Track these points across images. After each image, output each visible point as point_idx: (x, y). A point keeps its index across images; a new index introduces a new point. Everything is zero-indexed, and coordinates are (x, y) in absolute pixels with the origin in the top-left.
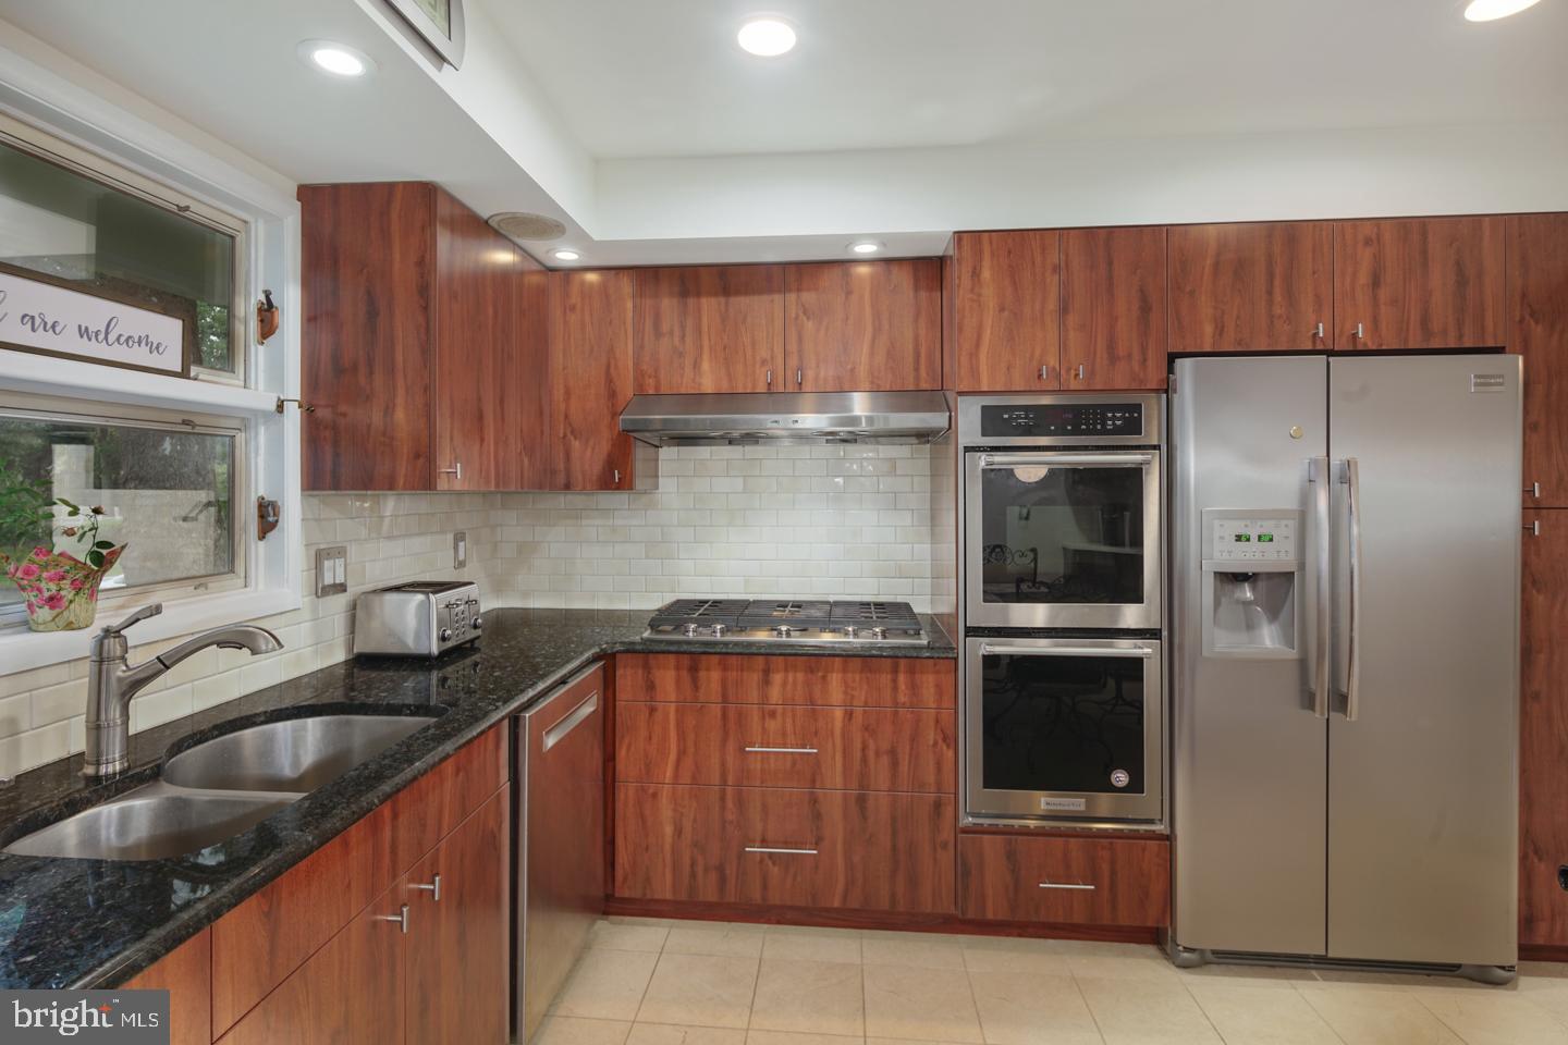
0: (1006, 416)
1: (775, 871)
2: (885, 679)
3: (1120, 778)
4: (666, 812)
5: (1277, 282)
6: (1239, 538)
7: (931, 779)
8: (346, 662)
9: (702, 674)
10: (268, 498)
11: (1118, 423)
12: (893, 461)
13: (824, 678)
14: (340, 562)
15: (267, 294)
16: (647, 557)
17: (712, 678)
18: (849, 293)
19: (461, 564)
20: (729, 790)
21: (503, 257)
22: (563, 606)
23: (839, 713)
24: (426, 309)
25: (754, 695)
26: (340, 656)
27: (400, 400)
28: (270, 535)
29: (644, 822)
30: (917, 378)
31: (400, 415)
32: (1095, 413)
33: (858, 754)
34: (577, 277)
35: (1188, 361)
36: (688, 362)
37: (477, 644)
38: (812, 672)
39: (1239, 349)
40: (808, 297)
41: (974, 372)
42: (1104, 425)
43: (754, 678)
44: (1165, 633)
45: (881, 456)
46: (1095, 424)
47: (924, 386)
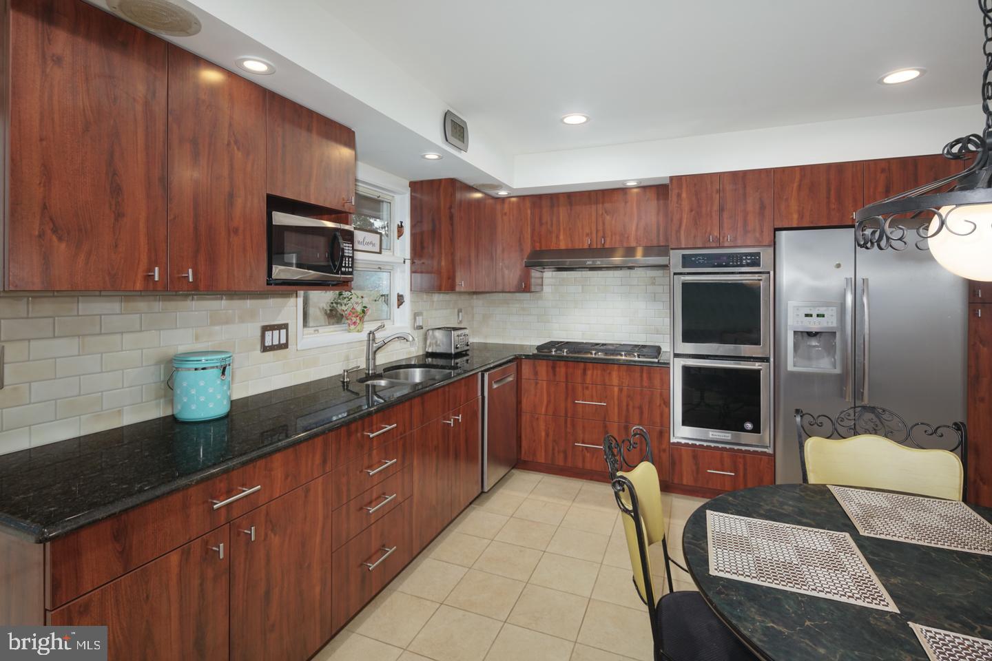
0: (693, 259)
1: (588, 455)
2: (637, 375)
3: (749, 426)
4: (542, 426)
5: (832, 192)
6: (807, 315)
7: (658, 420)
8: (423, 355)
9: (557, 369)
10: (401, 294)
11: (748, 261)
12: (654, 278)
13: (610, 373)
14: (421, 317)
15: (401, 222)
16: (538, 322)
17: (561, 370)
18: (626, 202)
19: (461, 322)
20: (569, 419)
21: (478, 195)
22: (501, 342)
23: (616, 389)
24: (452, 225)
25: (579, 380)
26: (421, 353)
27: (443, 258)
28: (401, 307)
29: (533, 430)
30: (659, 240)
31: (443, 263)
32: (737, 257)
33: (624, 408)
34: (507, 201)
35: (784, 232)
36: (554, 235)
37: (468, 352)
38: (604, 370)
39: (812, 225)
40: (607, 205)
41: (678, 239)
42: (741, 262)
43: (579, 372)
44: (772, 360)
45: (648, 275)
46: (737, 263)
47: (662, 244)
